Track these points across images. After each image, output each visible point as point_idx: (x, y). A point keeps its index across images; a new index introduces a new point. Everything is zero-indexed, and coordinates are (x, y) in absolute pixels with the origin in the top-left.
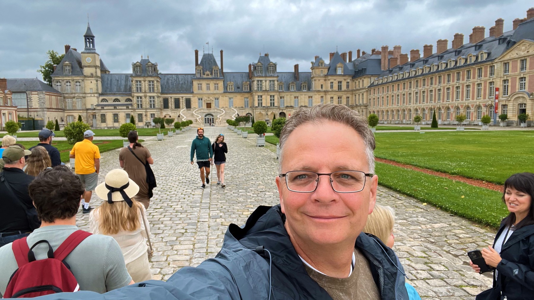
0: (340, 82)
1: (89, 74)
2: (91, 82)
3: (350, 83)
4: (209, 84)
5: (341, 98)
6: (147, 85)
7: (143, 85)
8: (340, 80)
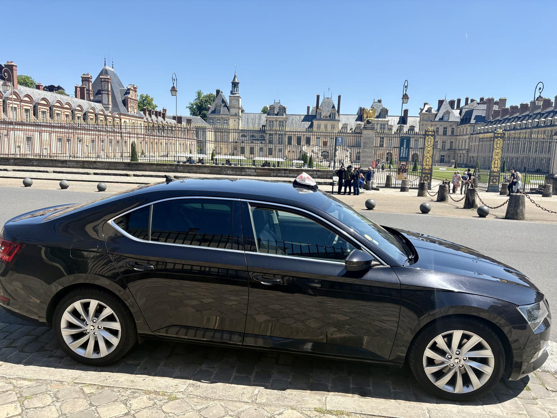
0: (445, 128)
1: (234, 114)
2: (235, 120)
3: (455, 129)
4: (327, 125)
5: (445, 142)
6: (278, 124)
7: (275, 124)
8: (445, 126)
